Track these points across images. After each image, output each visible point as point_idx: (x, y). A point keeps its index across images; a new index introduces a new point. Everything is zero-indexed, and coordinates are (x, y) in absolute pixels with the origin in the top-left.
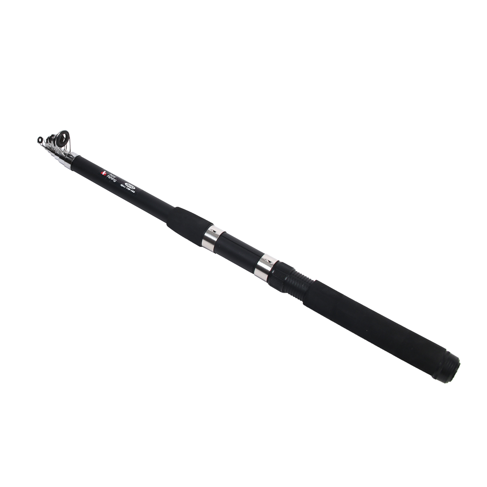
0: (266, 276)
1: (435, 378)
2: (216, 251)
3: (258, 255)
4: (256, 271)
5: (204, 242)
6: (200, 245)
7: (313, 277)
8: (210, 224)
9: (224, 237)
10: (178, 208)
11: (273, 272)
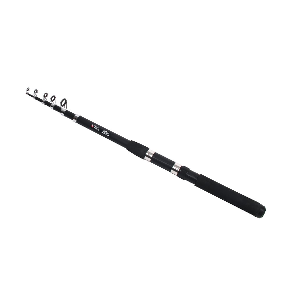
0: (176, 173)
1: (255, 216)
2: (152, 161)
3: (173, 163)
4: (172, 171)
5: (145, 157)
6: (143, 158)
7: (199, 172)
8: (148, 149)
9: (156, 155)
10: (132, 141)
11: (180, 171)
